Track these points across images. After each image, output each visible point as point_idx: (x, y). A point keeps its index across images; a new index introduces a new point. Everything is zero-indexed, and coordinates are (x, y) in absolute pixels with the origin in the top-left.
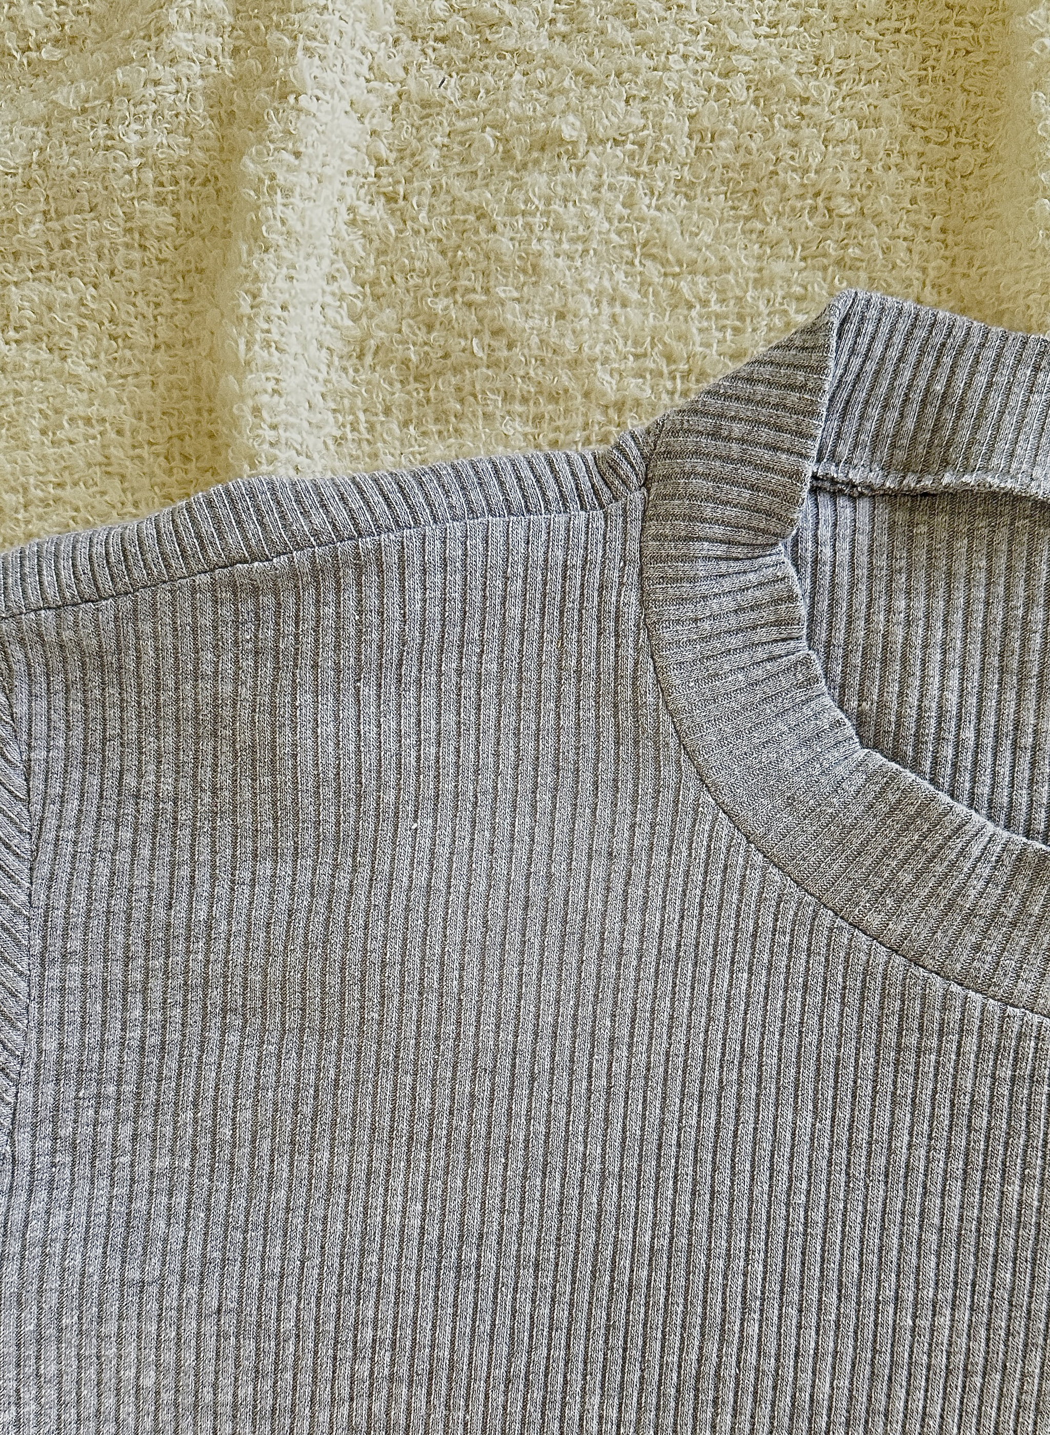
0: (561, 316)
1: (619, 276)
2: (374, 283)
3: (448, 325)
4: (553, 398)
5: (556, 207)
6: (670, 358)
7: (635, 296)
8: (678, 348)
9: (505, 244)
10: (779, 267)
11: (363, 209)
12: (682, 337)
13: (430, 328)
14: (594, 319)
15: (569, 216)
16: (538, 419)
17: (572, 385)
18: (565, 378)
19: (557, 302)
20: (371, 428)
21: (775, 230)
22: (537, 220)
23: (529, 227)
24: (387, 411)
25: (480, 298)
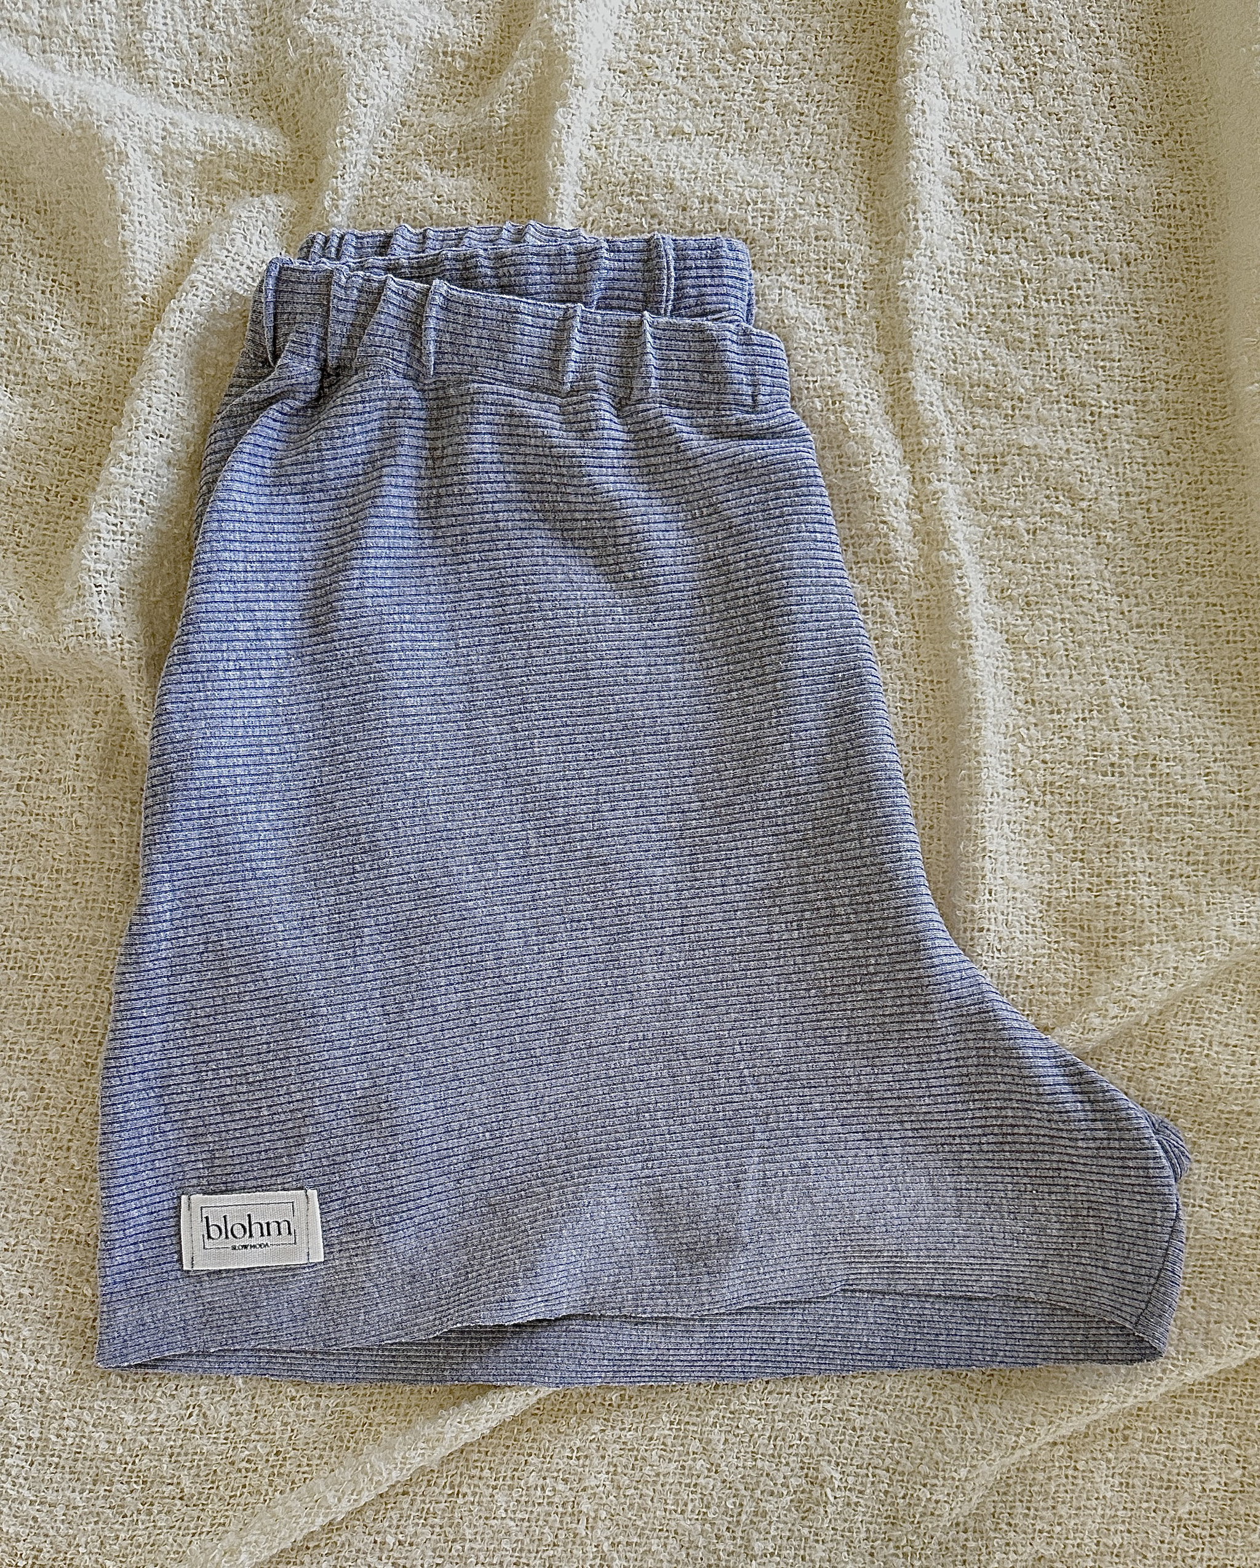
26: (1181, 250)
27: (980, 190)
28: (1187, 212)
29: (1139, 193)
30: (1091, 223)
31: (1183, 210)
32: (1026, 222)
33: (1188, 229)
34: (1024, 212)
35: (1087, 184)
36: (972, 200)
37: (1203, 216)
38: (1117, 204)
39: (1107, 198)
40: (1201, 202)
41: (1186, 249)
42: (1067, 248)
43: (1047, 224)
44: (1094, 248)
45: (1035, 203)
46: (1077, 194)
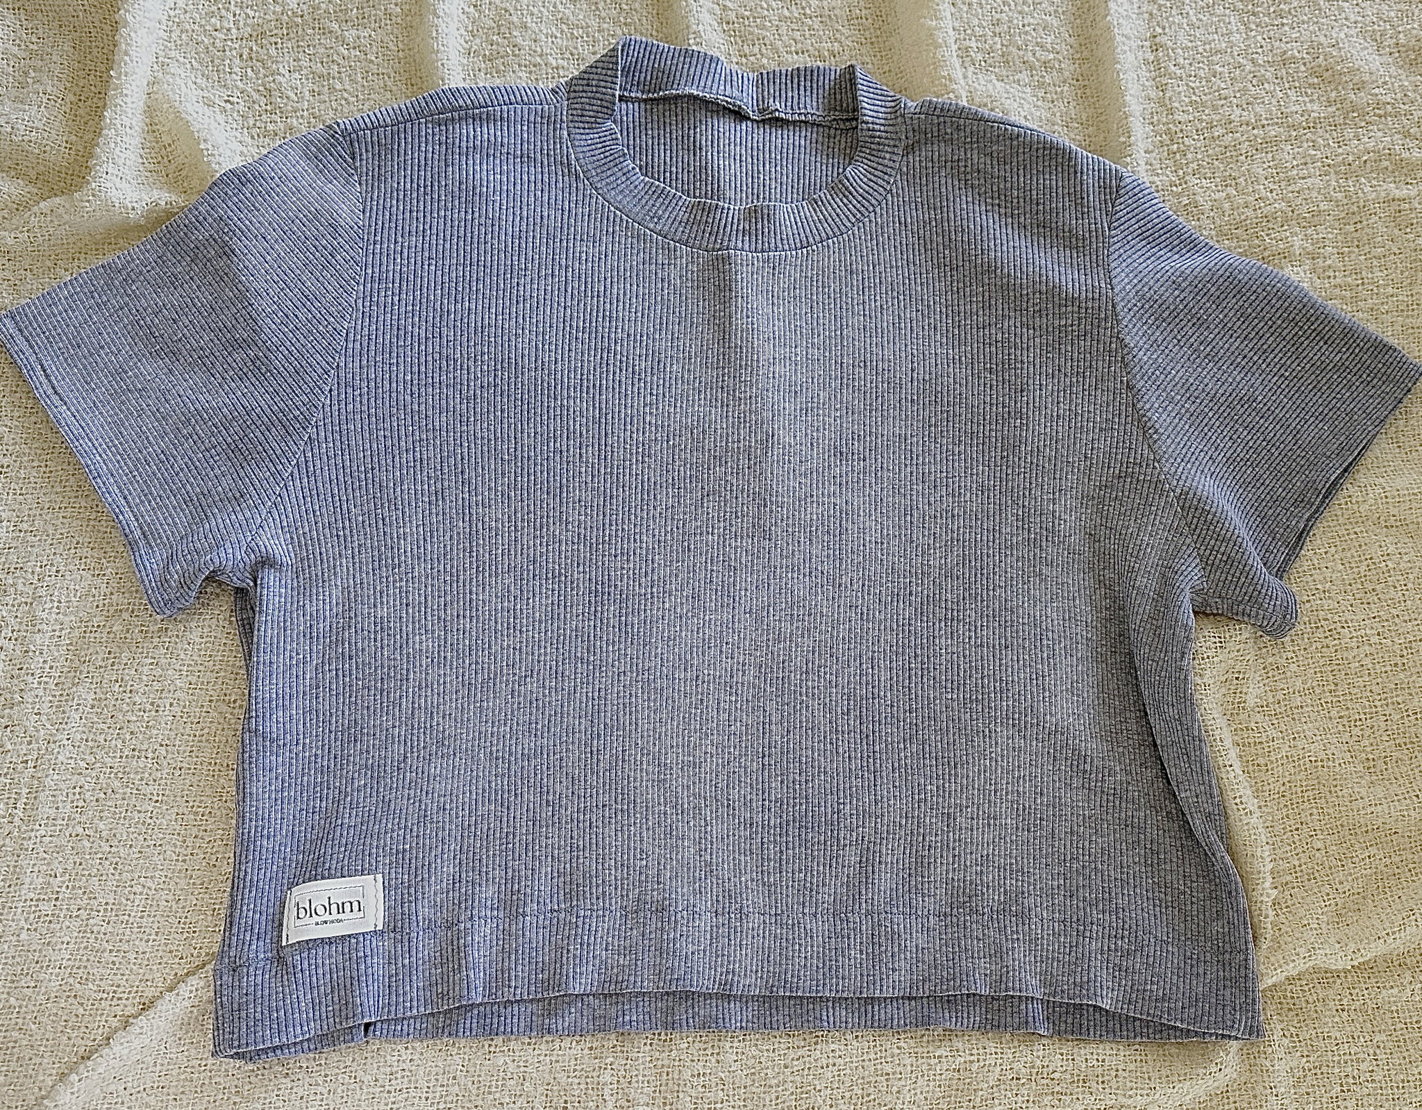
0: (535, 41)
1: (554, 29)
2: (472, 31)
3: (498, 44)
4: (535, 66)
5: (531, 8)
6: (572, 55)
7: (559, 35)
8: (575, 51)
9: (515, 19)
10: (606, 26)
11: (467, 9)
12: (576, 48)
13: (492, 45)
14: (546, 42)
15: (535, 11)
16: (530, 72)
17: (541, 62)
18: (538, 59)
19: (533, 36)
20: (475, 75)
21: (603, 14)
22: (525, 12)
23: (522, 14)
24: (479, 70)
25: (508, 35)
26: (869, 45)
27: (733, 16)
28: (870, 21)
29: (837, 12)
30: (807, 32)
31: (867, 19)
32: (765, 33)
33: (872, 30)
34: (763, 28)
35: (803, 8)
36: (728, 23)
37: (881, 23)
38: (824, 19)
39: (816, 17)
40: (879, 14)
41: (872, 43)
42: (793, 49)
43: (779, 35)
44: (810, 48)
45: (770, 21)
46: (797, 15)
